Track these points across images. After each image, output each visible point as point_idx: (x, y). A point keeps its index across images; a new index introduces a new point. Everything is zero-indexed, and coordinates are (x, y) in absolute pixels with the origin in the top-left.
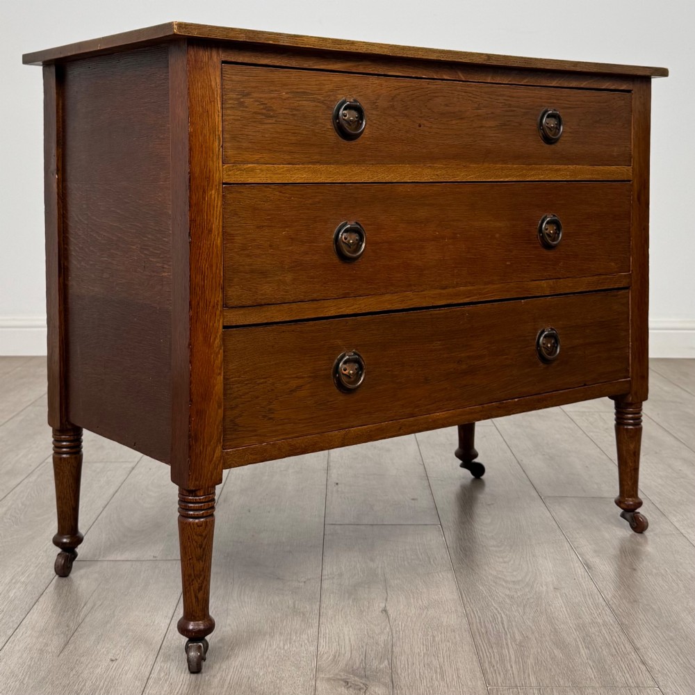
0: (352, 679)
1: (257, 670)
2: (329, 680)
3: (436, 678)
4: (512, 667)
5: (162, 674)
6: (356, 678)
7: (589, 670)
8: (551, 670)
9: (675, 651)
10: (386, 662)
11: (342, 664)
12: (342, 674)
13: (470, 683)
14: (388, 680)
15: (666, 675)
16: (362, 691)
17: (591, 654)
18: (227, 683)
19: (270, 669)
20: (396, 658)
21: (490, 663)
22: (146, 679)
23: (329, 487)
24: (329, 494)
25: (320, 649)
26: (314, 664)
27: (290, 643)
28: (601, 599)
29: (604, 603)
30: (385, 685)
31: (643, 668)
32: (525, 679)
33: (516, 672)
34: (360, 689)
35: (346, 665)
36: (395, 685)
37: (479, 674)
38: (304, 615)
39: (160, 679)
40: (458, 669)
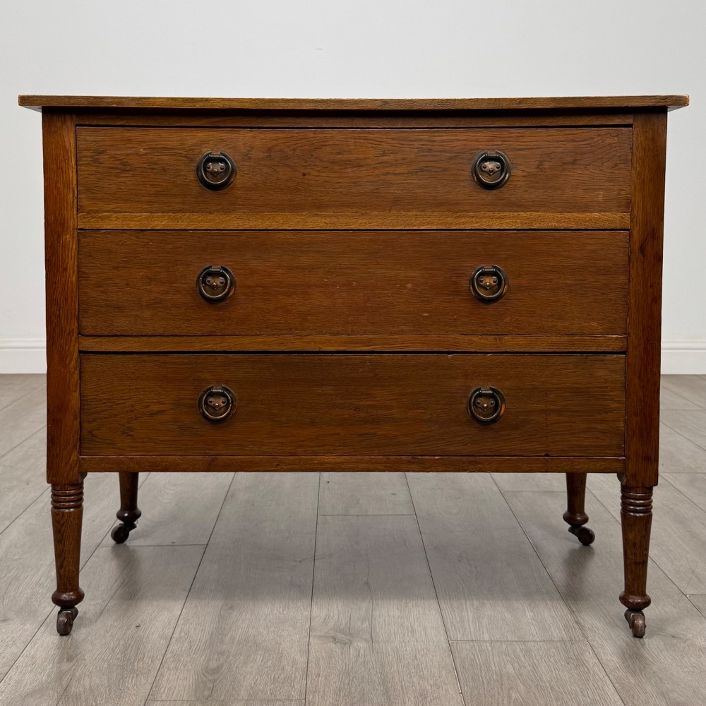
0: (339, 636)
1: (261, 630)
2: (321, 637)
3: (408, 635)
4: (469, 626)
5: (183, 635)
6: (343, 636)
7: (532, 627)
8: (501, 628)
9: (604, 614)
10: (367, 623)
11: (331, 624)
12: (331, 632)
13: (435, 639)
14: (368, 636)
15: (595, 632)
16: (347, 645)
17: (535, 616)
18: (236, 640)
19: (272, 629)
20: (375, 619)
21: (452, 623)
22: (169, 638)
23: (321, 485)
24: (321, 490)
25: (313, 613)
26: (308, 625)
27: (288, 609)
28: (546, 573)
29: (548, 577)
30: (366, 640)
31: (576, 626)
32: (480, 635)
33: (472, 629)
34: (345, 644)
35: (334, 625)
36: (374, 640)
37: (442, 632)
38: (300, 587)
39: (181, 638)
40: (426, 628)
